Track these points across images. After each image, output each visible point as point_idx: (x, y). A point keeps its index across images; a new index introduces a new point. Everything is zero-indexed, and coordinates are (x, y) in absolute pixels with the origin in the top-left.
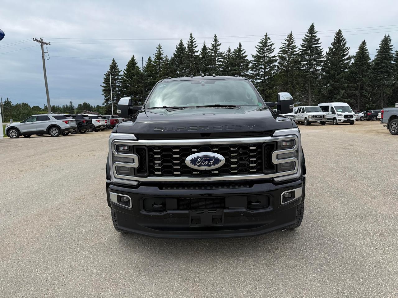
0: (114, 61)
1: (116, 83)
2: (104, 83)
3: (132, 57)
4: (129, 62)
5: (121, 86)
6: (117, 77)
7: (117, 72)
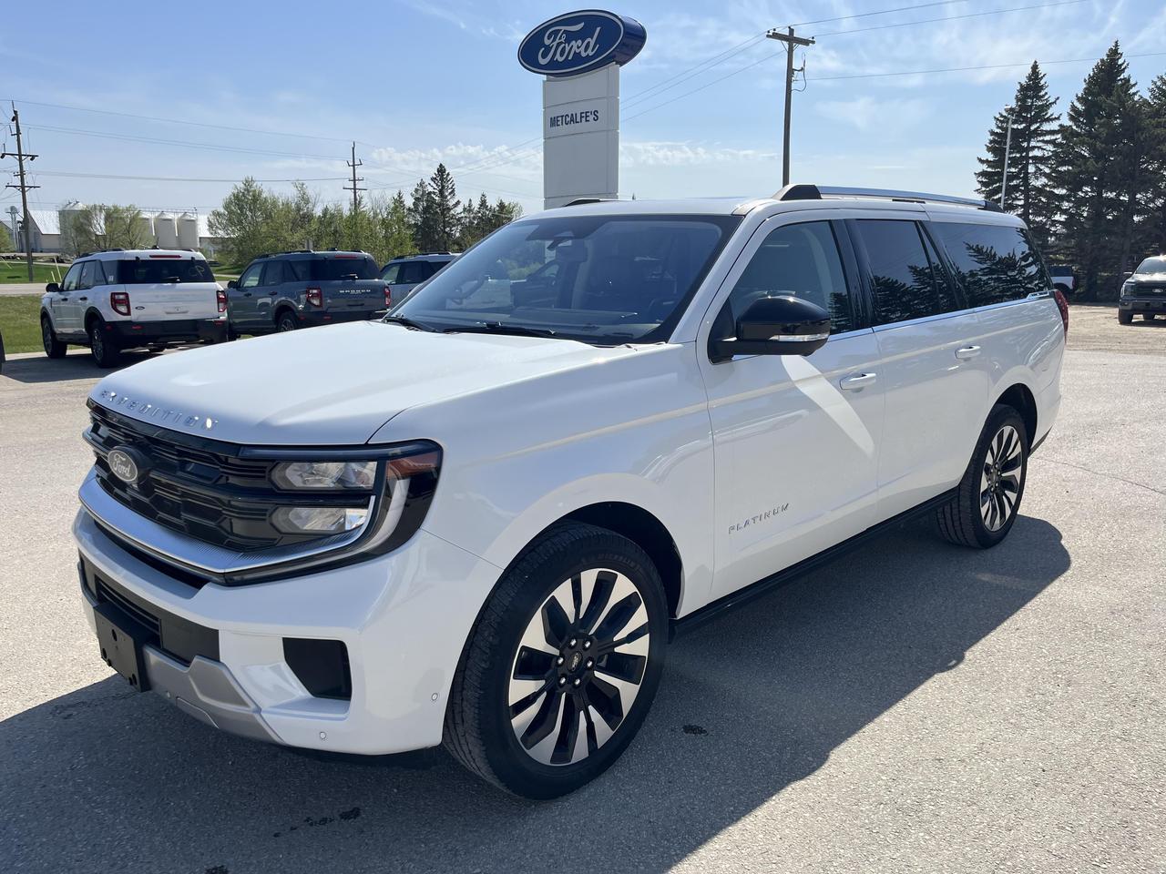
0: (1035, 67)
1: (1034, 148)
2: (989, 149)
3: (1112, 45)
4: (1097, 67)
5: (1049, 158)
6: (1038, 125)
7: (1037, 107)
